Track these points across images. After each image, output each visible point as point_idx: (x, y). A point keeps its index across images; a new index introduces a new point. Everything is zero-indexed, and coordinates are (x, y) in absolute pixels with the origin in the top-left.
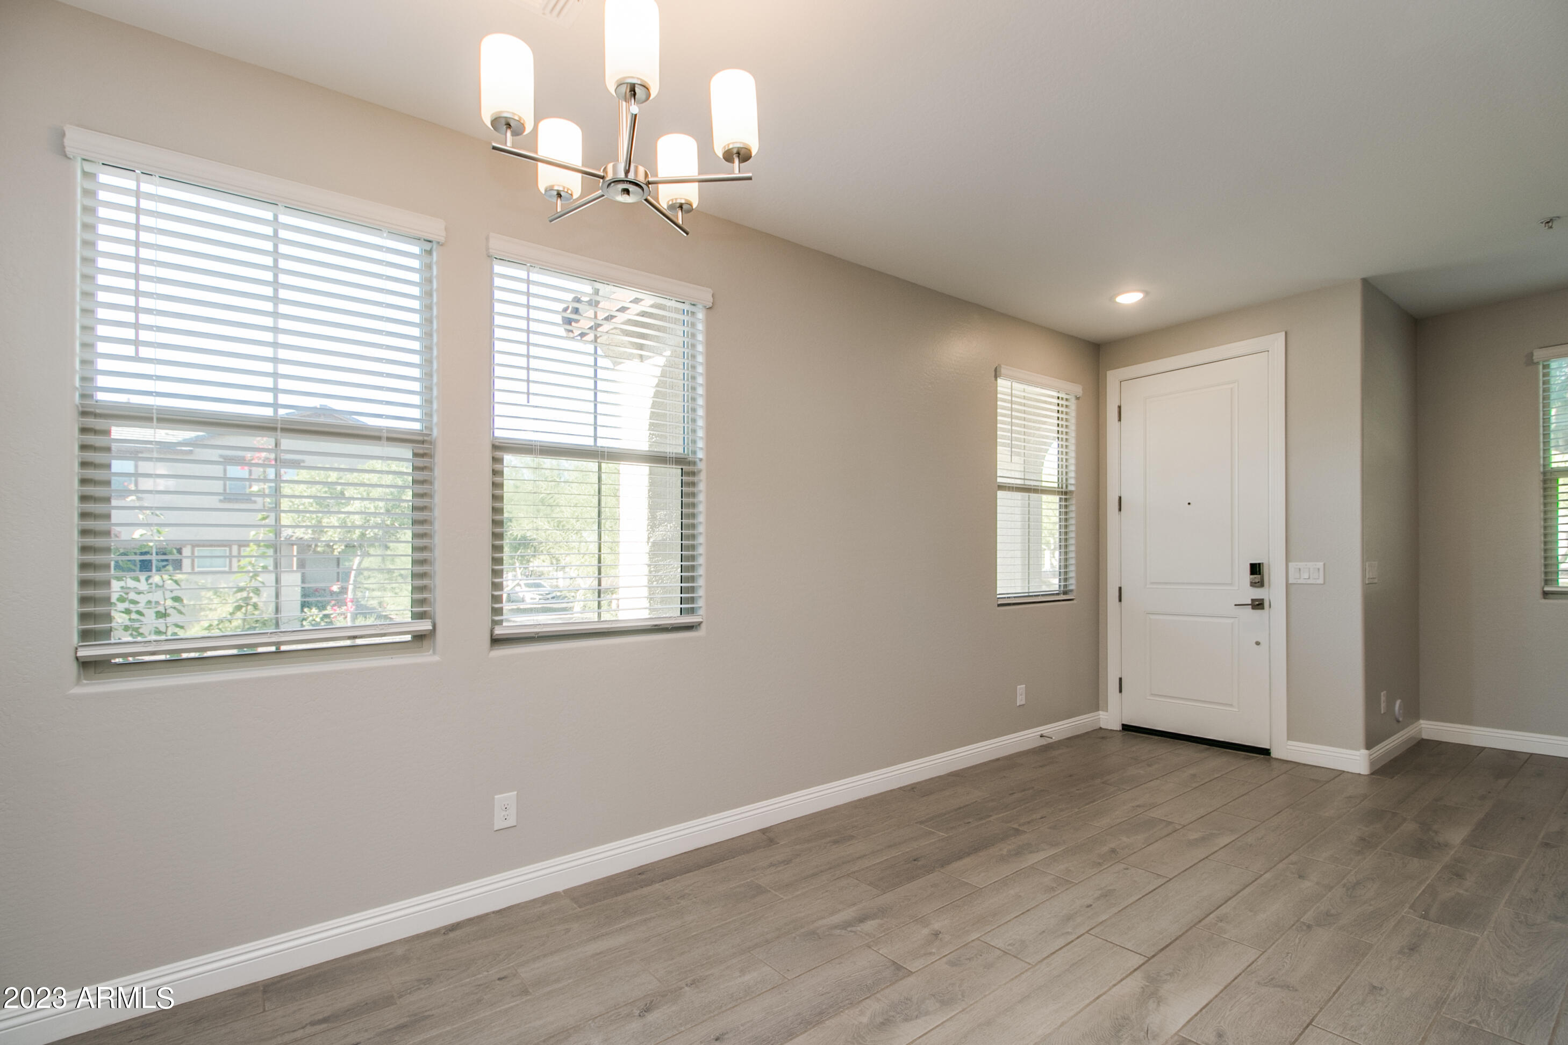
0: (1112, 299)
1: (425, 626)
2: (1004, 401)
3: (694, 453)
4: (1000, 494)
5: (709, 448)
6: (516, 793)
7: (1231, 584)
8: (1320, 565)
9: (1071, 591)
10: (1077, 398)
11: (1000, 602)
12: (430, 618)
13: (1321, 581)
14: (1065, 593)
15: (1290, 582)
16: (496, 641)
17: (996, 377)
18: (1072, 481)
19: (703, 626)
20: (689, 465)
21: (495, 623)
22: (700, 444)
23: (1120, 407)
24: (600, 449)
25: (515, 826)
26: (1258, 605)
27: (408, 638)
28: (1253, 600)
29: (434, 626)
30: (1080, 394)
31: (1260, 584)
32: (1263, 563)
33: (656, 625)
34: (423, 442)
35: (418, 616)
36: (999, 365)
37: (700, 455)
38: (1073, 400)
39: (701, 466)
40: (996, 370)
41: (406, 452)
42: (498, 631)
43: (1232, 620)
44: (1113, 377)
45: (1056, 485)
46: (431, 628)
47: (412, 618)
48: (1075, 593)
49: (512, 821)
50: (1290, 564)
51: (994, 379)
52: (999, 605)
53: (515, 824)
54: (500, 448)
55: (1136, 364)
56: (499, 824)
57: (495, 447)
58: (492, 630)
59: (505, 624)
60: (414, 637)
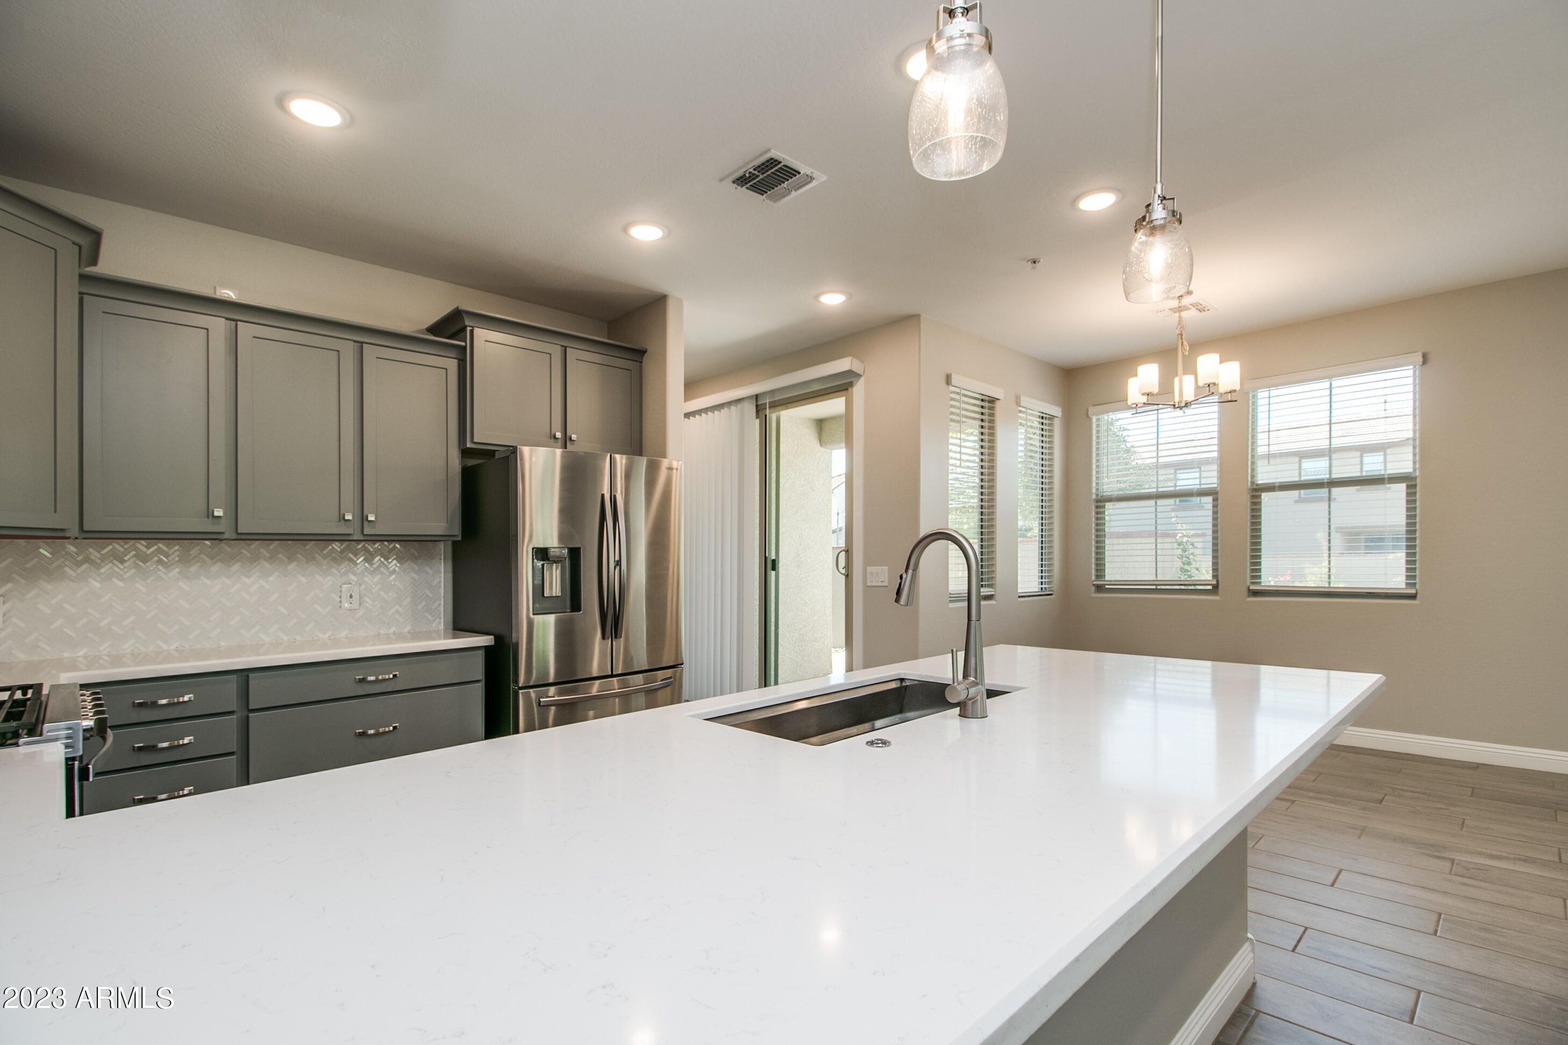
12: (1217, 578)
20: (1412, 481)
27: (1208, 587)
54: (1257, 490)
57: (1253, 490)
58: (1249, 587)
59: (1263, 584)
60: (1213, 587)
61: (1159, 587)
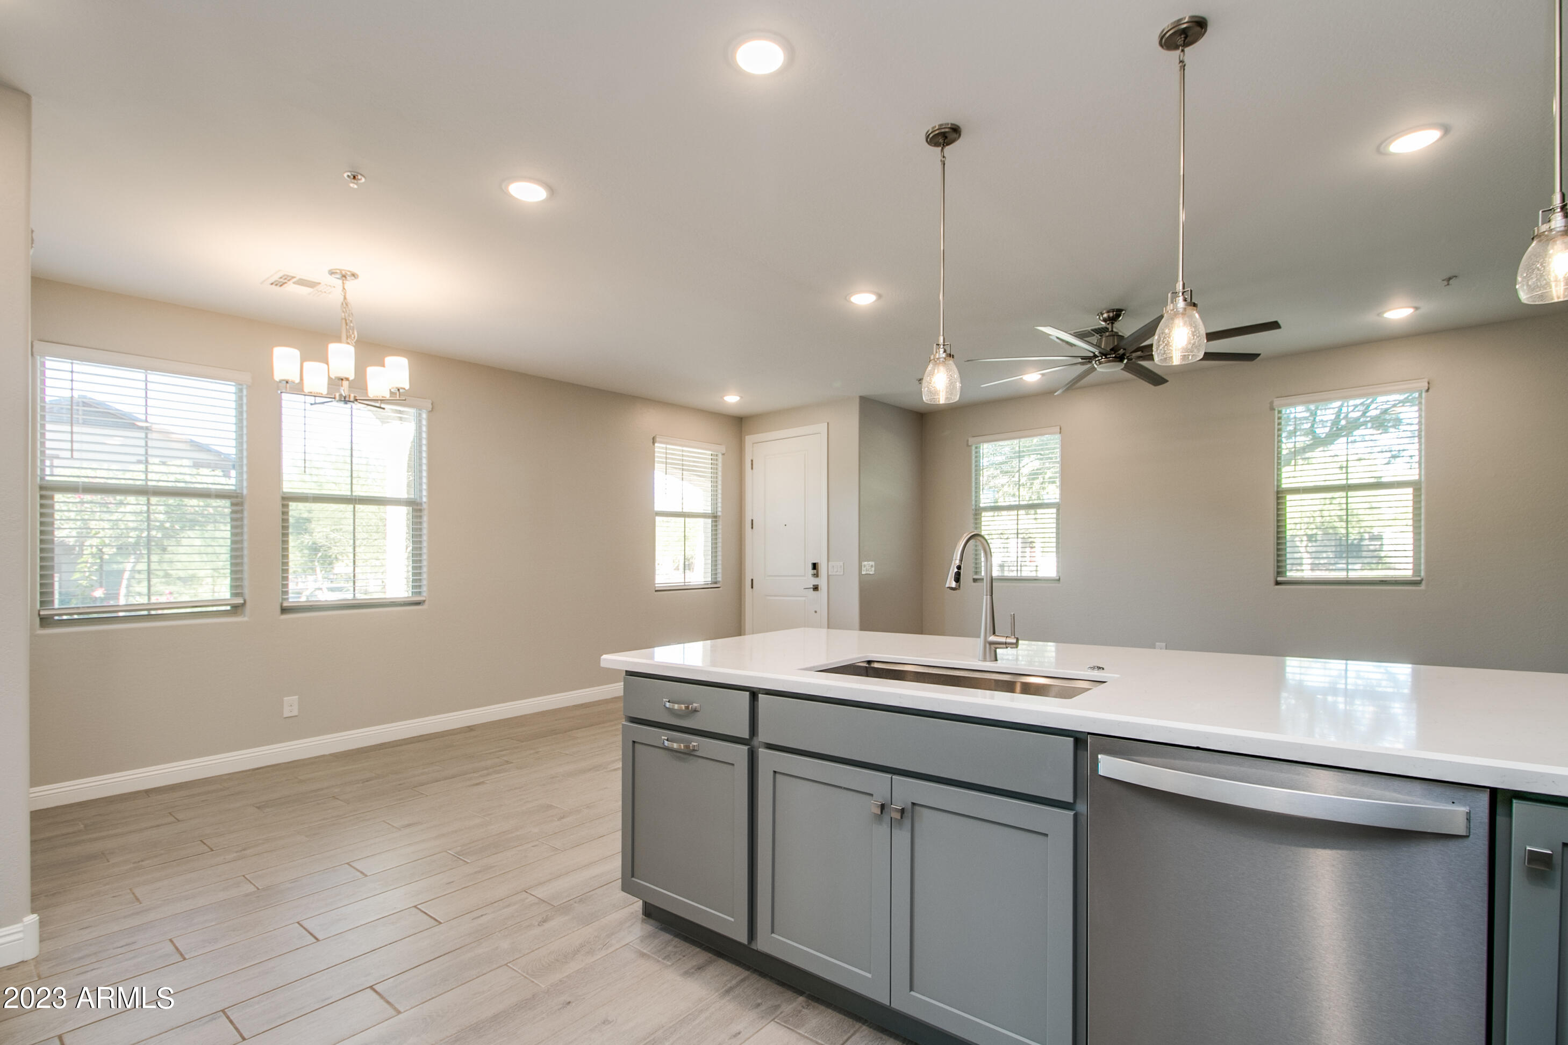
0: (722, 398)
1: (240, 601)
2: (661, 457)
3: (421, 497)
4: (658, 519)
5: (430, 496)
6: (297, 697)
7: (804, 576)
8: (841, 564)
9: (719, 582)
10: (723, 454)
11: (657, 589)
12: (242, 596)
13: (842, 573)
14: (716, 583)
15: (829, 574)
16: (284, 610)
17: (654, 443)
18: (719, 509)
19: (426, 602)
20: (417, 506)
21: (283, 599)
22: (424, 493)
23: (752, 461)
24: (354, 497)
25: (296, 716)
26: (816, 588)
27: (228, 608)
28: (813, 585)
29: (245, 601)
30: (724, 451)
31: (816, 575)
32: (818, 563)
33: (392, 602)
34: (237, 497)
35: (235, 595)
36: (656, 435)
37: (424, 499)
38: (720, 456)
39: (425, 506)
40: (654, 439)
41: (226, 503)
42: (285, 604)
43: (804, 599)
44: (749, 439)
45: (710, 512)
46: (242, 602)
47: (231, 597)
48: (721, 583)
49: (295, 713)
50: (830, 563)
51: (651, 444)
52: (656, 591)
53: (297, 714)
54: (287, 499)
55: (766, 432)
56: (286, 714)
57: (284, 498)
58: (282, 603)
59: (290, 600)
60: (232, 607)
61: (153, 612)
